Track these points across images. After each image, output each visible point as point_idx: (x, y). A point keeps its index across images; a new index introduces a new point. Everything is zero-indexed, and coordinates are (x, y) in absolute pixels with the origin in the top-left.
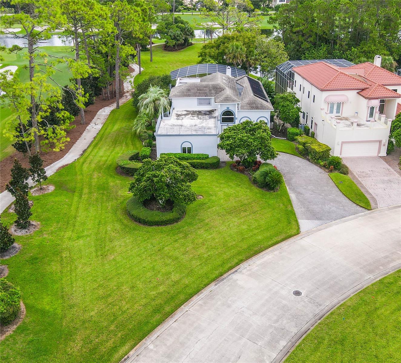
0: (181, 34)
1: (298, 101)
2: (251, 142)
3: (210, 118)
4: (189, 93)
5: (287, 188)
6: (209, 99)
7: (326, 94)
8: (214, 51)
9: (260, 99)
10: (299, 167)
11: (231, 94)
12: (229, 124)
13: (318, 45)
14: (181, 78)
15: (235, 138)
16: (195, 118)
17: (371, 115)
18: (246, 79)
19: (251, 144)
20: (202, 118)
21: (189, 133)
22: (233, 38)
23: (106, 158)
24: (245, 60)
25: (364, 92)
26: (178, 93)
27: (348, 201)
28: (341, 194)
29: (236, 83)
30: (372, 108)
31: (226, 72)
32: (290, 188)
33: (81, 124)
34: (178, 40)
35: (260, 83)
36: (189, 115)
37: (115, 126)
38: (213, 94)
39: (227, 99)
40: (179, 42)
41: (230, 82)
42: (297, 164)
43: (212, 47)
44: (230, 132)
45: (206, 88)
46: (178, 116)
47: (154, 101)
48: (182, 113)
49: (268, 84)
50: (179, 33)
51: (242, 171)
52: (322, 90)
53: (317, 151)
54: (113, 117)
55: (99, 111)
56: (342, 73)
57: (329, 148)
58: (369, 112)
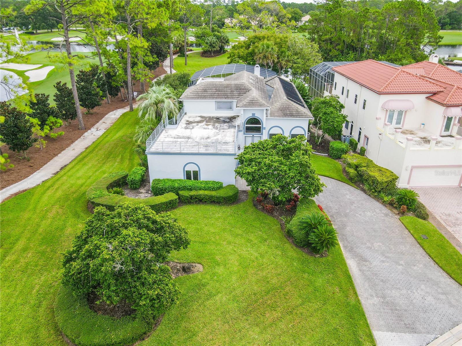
0: (216, 41)
1: (342, 107)
2: (285, 171)
3: (229, 127)
4: (205, 94)
5: (341, 245)
6: (231, 102)
7: (384, 98)
8: (243, 52)
9: (295, 104)
10: (352, 203)
11: (257, 97)
12: (255, 136)
13: (346, 53)
14: (203, 78)
15: (260, 163)
16: (210, 127)
17: (447, 128)
18: (277, 79)
19: (286, 174)
20: (219, 126)
21: (195, 150)
22: (264, 38)
23: (84, 181)
24: (276, 60)
25: (437, 96)
26: (191, 94)
27: (449, 280)
28: (432, 263)
29: (265, 84)
30: (449, 119)
31: (254, 70)
32: (345, 247)
33: (79, 129)
34: (214, 47)
35: (293, 85)
36: (203, 122)
37: (119, 133)
38: (235, 96)
39: (253, 103)
40: (215, 49)
41: (258, 82)
42: (348, 197)
43: (242, 47)
44: (254, 151)
45: (228, 89)
46: (189, 123)
47: (156, 104)
48: (194, 119)
49: (301, 87)
50: (215, 41)
51: (270, 212)
52: (380, 93)
53: (379, 180)
54: (122, 121)
55: (109, 114)
56: (404, 72)
57: (395, 176)
58: (445, 125)
